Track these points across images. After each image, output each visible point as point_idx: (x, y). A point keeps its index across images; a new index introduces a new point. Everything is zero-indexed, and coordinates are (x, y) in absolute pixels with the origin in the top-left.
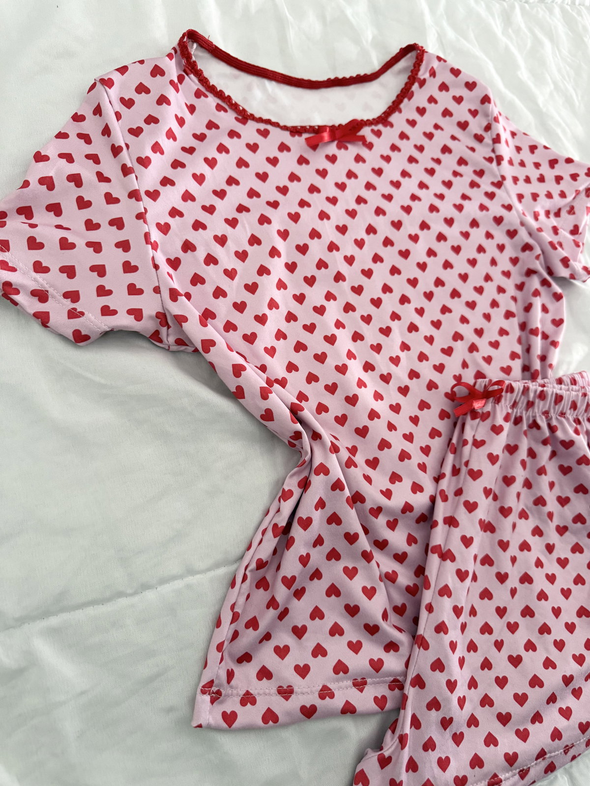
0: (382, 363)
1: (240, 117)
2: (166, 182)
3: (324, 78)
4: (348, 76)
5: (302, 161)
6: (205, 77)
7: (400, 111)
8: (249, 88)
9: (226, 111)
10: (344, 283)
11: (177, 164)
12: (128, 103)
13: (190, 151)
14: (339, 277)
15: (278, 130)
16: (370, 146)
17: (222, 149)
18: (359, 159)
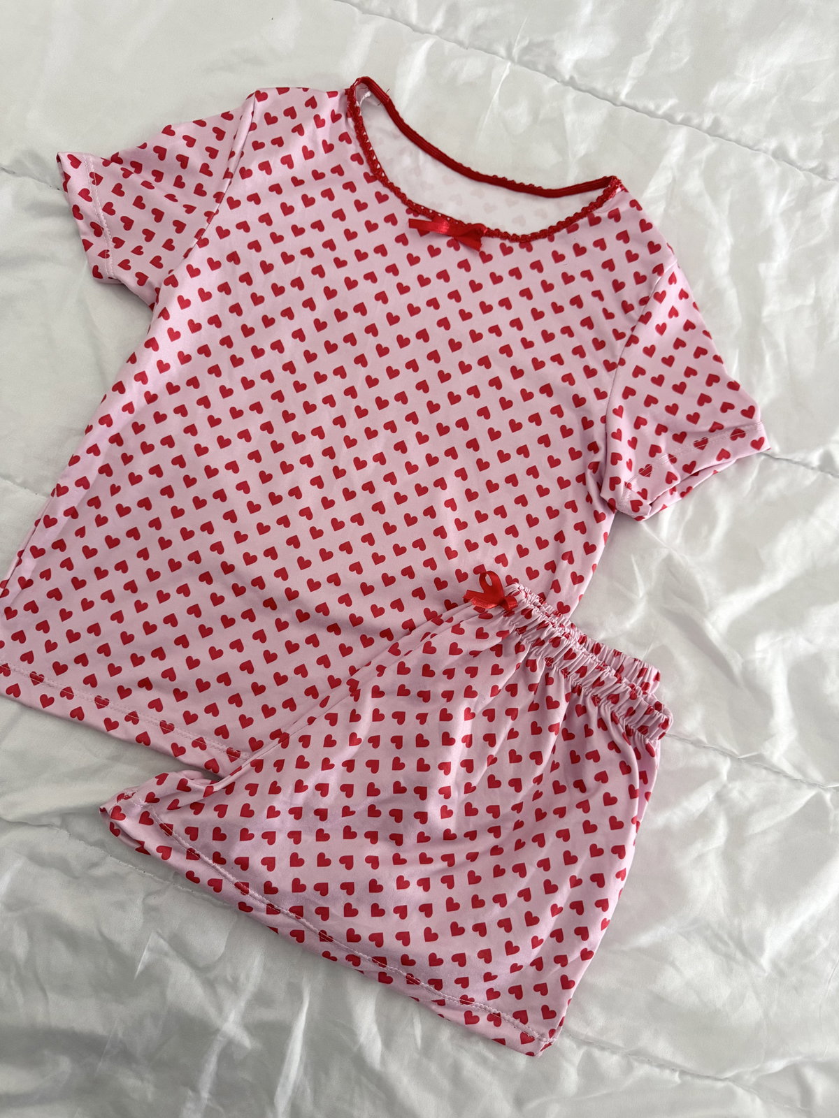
0: (344, 458)
1: (371, 174)
2: (255, 198)
5: (402, 239)
6: (363, 125)
7: (552, 240)
8: (401, 152)
9: (361, 162)
10: (363, 368)
11: (276, 189)
12: (270, 119)
13: (297, 182)
14: (361, 360)
15: (399, 201)
16: (486, 258)
17: (328, 194)
18: (464, 265)
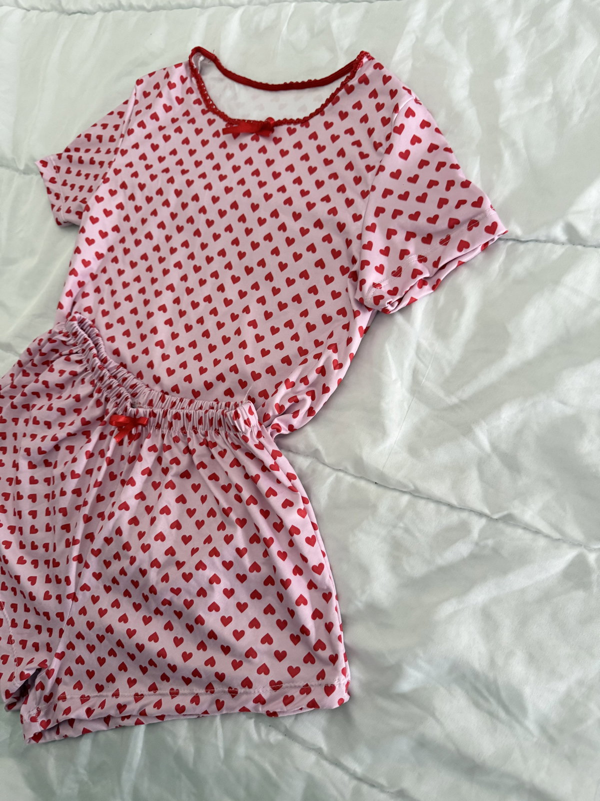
0: (186, 303)
1: (206, 109)
3: (282, 83)
4: (300, 81)
5: (224, 145)
6: (201, 79)
7: (323, 114)
9: (200, 103)
11: (149, 136)
12: (146, 95)
13: (161, 129)
14: (197, 233)
15: (222, 121)
16: (277, 141)
17: (179, 130)
18: (263, 150)
